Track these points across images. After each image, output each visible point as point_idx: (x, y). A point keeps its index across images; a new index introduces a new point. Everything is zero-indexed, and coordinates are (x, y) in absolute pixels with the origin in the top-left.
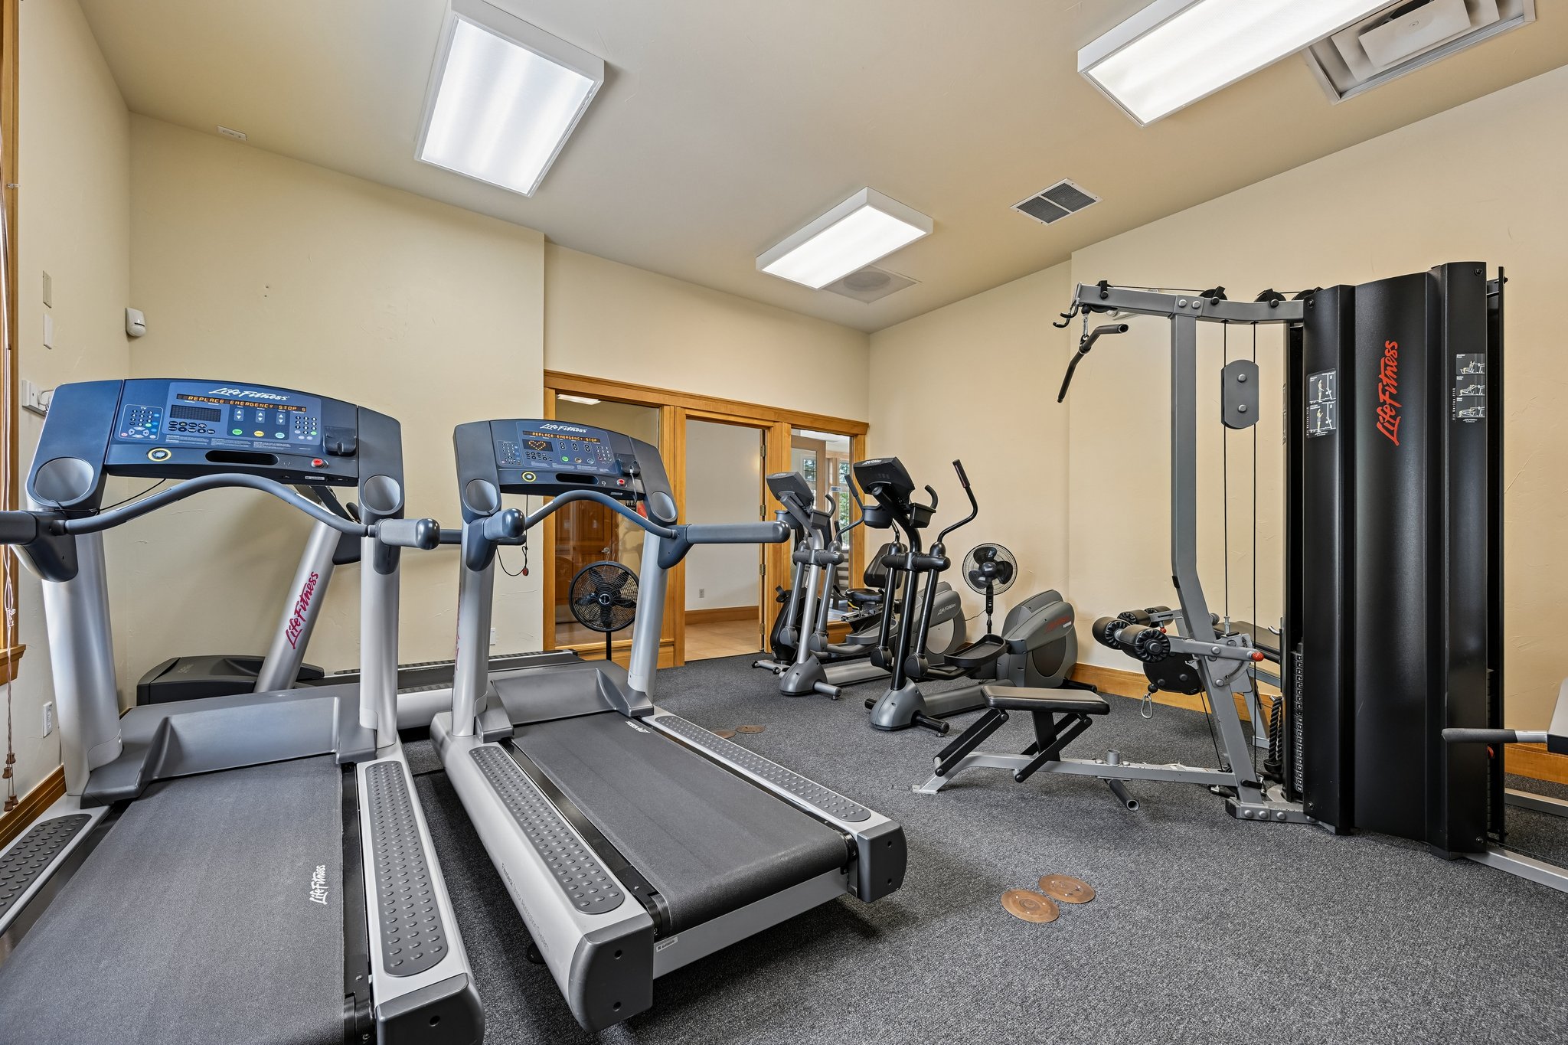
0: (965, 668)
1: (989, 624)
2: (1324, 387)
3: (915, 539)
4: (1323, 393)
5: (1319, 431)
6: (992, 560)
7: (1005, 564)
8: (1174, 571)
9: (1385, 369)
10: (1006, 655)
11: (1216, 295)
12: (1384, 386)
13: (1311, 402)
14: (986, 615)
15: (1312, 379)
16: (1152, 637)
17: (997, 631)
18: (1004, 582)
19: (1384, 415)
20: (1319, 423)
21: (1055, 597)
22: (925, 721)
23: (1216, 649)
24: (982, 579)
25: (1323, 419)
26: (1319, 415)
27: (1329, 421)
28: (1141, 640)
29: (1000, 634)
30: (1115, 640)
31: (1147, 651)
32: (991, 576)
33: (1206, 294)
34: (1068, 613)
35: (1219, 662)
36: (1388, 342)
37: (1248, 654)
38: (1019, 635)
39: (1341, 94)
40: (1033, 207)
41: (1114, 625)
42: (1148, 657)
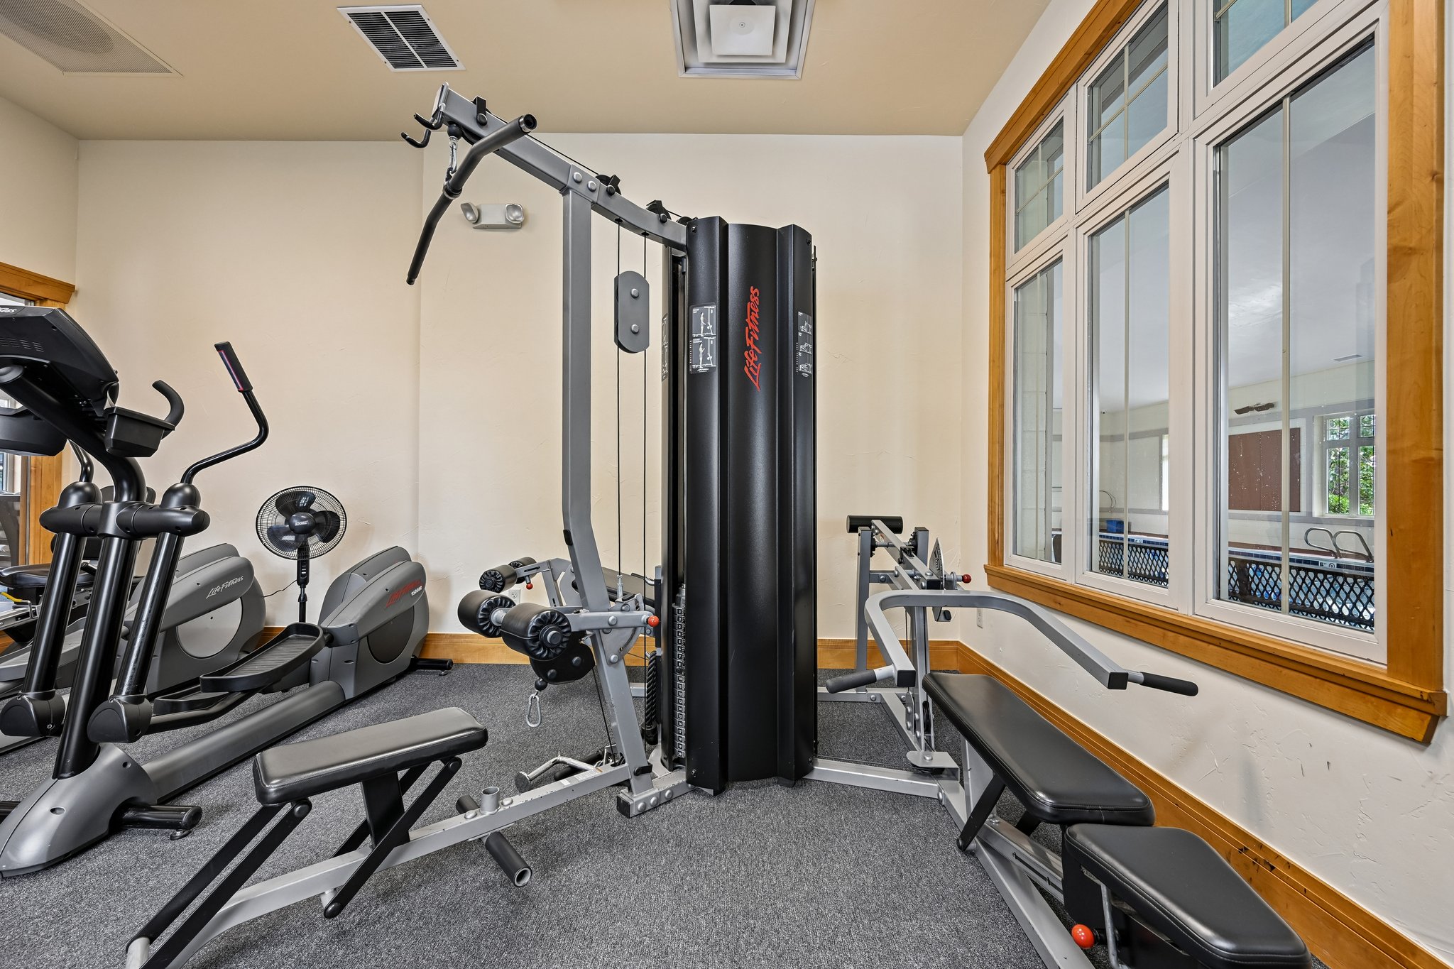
0: (243, 692)
1: (303, 601)
2: (705, 319)
3: (128, 478)
4: (705, 327)
5: (701, 367)
6: (307, 509)
7: (329, 516)
8: (566, 523)
9: (751, 315)
10: (326, 651)
11: (611, 183)
12: (750, 331)
13: (694, 335)
14: (297, 589)
15: (695, 311)
16: (550, 622)
17: (312, 619)
18: (326, 539)
19: (750, 360)
20: (701, 359)
21: (400, 555)
22: (147, 816)
23: (613, 620)
24: (291, 538)
25: (705, 356)
26: (701, 350)
27: (710, 358)
28: (535, 629)
29: (315, 623)
30: (492, 625)
31: (544, 644)
32: (307, 531)
33: (603, 179)
34: (418, 576)
35: (615, 633)
36: (752, 288)
37: (642, 619)
38: (346, 617)
39: (686, 68)
40: (370, 23)
41: (490, 604)
42: (544, 652)
